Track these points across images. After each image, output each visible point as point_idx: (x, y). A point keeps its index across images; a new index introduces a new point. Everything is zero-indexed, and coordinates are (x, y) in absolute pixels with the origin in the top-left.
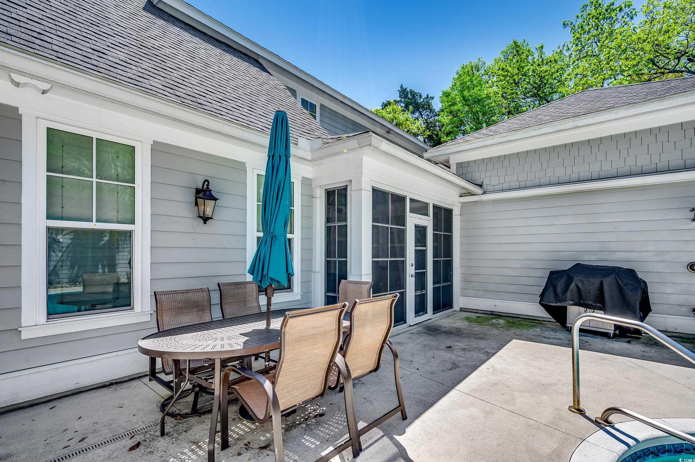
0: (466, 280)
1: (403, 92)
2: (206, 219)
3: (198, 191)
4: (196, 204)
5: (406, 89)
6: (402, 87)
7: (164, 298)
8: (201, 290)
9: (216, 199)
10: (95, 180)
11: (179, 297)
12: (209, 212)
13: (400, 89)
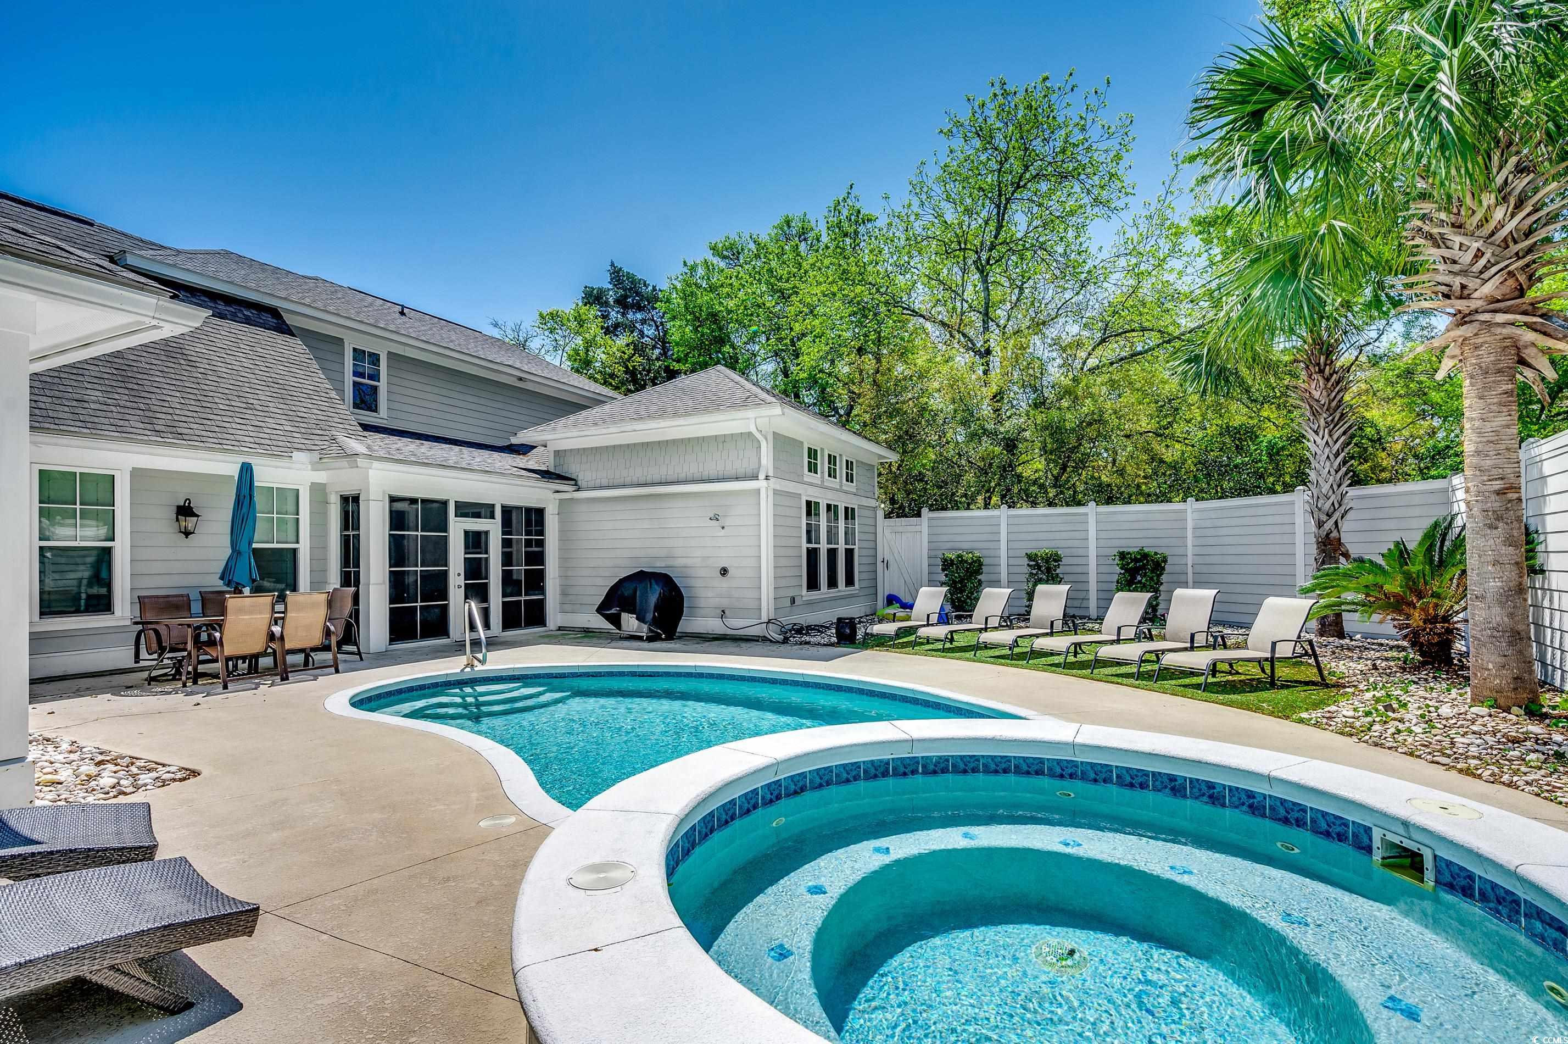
0: (565, 592)
1: (617, 275)
2: (187, 534)
3: (179, 508)
4: (177, 520)
5: (620, 269)
6: (612, 265)
7: (146, 600)
8: (182, 596)
9: (198, 516)
10: (78, 507)
11: (161, 600)
12: (190, 527)
13: (609, 268)
